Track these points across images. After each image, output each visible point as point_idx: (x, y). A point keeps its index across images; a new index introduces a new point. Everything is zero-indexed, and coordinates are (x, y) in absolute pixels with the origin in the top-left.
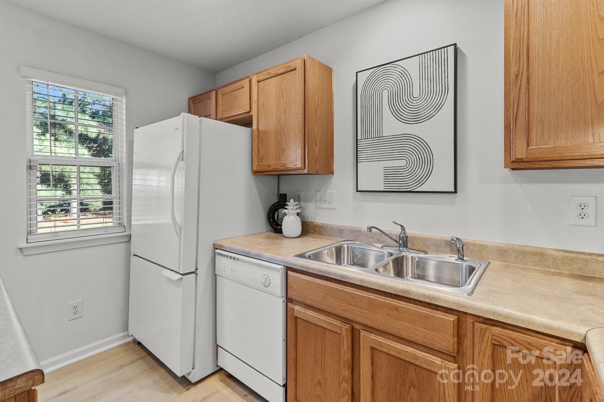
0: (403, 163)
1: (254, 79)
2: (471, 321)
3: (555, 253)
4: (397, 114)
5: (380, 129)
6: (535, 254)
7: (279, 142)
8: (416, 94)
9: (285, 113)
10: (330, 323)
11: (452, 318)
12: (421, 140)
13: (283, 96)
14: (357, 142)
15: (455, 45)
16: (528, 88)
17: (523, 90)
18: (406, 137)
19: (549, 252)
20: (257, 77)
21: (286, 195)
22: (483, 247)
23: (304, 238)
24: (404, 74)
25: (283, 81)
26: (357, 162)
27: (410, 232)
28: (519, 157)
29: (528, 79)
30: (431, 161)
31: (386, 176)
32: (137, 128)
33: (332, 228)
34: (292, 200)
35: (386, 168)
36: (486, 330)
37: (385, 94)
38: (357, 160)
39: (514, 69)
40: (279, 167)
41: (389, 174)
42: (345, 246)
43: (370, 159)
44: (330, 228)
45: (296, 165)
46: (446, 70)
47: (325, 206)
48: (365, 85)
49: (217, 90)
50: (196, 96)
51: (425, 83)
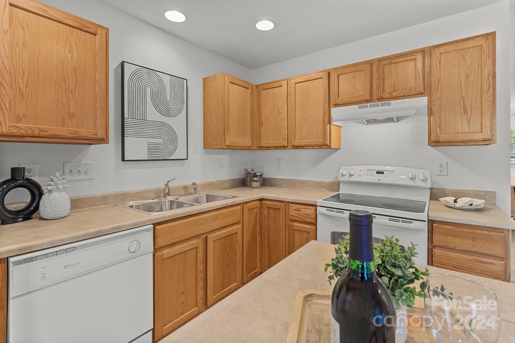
3: (217, 182)
4: (156, 106)
5: (144, 114)
8: (168, 98)
12: (171, 128)
14: (123, 119)
15: (187, 80)
17: (229, 119)
18: (164, 124)
19: (215, 182)
21: (25, 168)
26: (124, 136)
28: (228, 144)
29: (229, 115)
30: (176, 141)
31: (149, 149)
35: (149, 144)
36: (246, 206)
37: (148, 90)
38: (123, 134)
41: (151, 148)
43: (136, 135)
44: (91, 198)
45: (96, 135)
46: (183, 92)
47: (79, 177)
48: (132, 75)
51: (173, 94)
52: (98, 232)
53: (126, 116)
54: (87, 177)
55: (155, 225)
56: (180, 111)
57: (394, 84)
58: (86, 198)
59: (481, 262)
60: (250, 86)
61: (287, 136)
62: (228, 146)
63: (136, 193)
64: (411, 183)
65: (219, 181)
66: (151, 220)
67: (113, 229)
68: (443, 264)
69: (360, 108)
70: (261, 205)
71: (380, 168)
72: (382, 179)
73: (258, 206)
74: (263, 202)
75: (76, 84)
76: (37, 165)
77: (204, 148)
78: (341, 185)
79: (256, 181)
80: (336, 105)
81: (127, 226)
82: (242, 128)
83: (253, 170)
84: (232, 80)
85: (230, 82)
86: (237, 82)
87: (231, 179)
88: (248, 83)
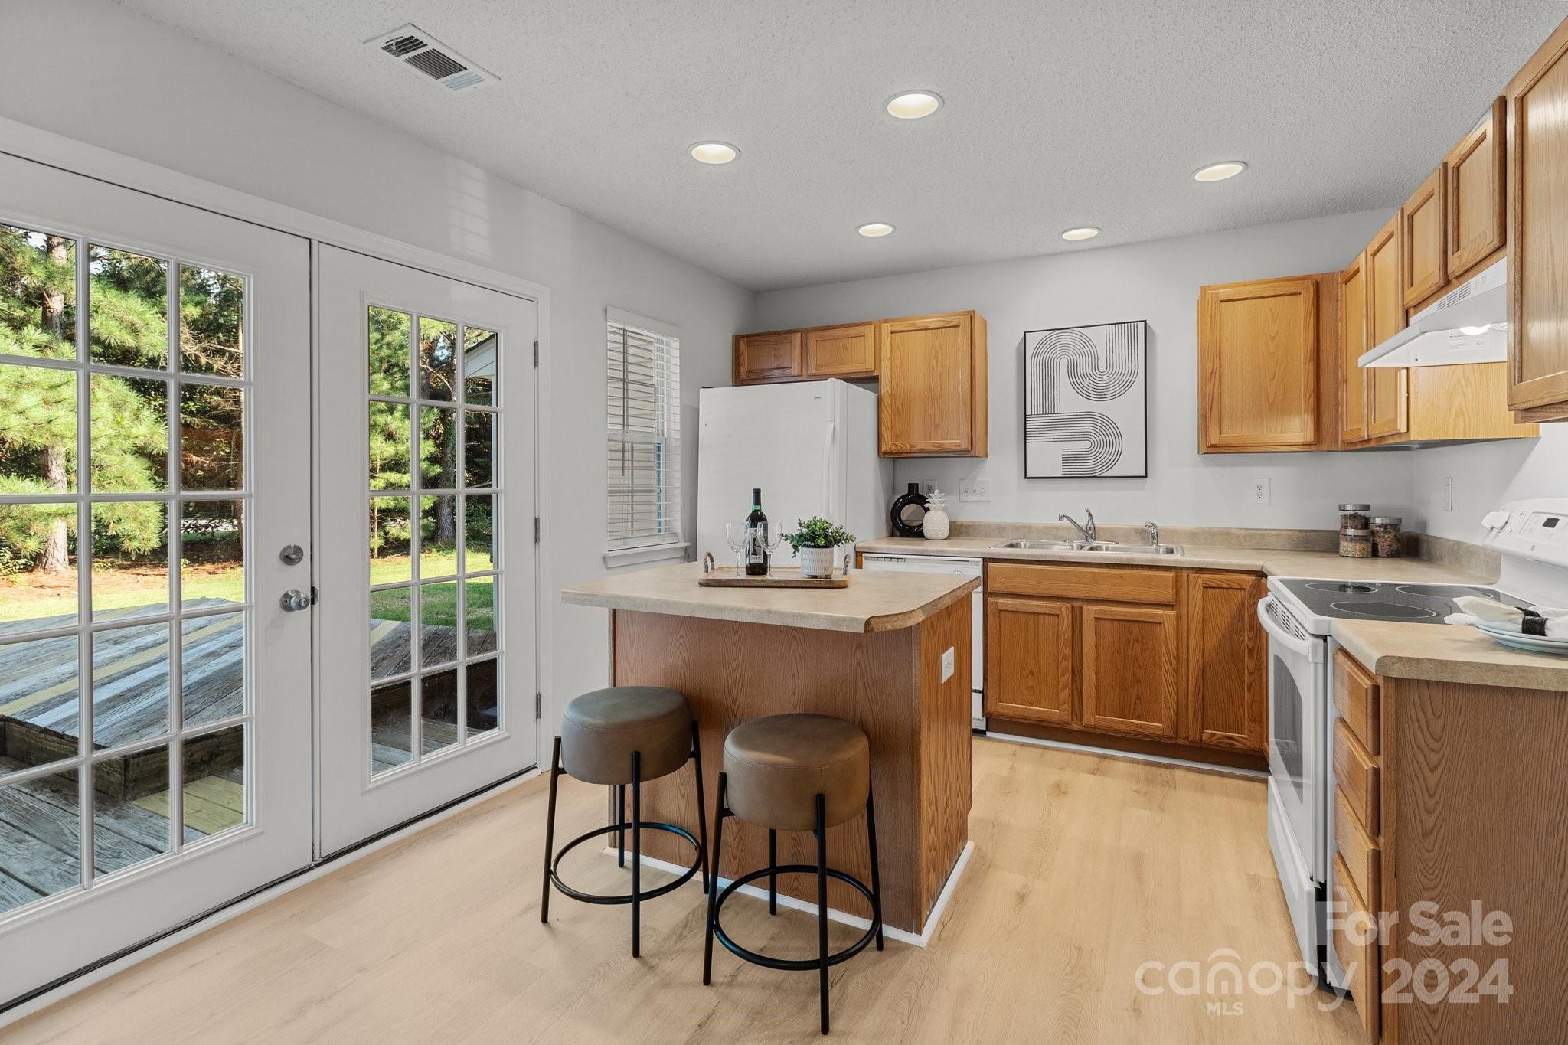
0: (1087, 445)
1: (886, 329)
2: (1186, 574)
3: (1237, 531)
4: (1076, 386)
5: (1057, 404)
6: (1221, 534)
7: (930, 415)
8: (1102, 368)
9: (940, 379)
10: (1047, 607)
11: (1171, 574)
12: (1110, 422)
13: (936, 357)
14: (1025, 418)
15: (1145, 321)
16: (1220, 385)
17: (1217, 385)
18: (1091, 415)
19: (1234, 531)
20: (891, 326)
21: (917, 485)
22: (1174, 532)
23: (953, 541)
24: (1087, 342)
25: (937, 339)
26: (1025, 443)
27: (1098, 522)
28: (1213, 442)
29: (1220, 377)
30: (1120, 444)
31: (1065, 459)
32: (704, 387)
33: (988, 526)
34: (937, 491)
35: (1065, 450)
36: (1198, 577)
37: (1064, 363)
38: (1025, 440)
39: (1209, 367)
40: (932, 448)
41: (1068, 458)
42: (1022, 543)
43: (1044, 438)
44: (985, 526)
45: (959, 446)
46: (1136, 348)
47: (974, 499)
48: (1037, 349)
49: (805, 333)
50: (754, 335)
51: (1113, 357)
53: (1028, 412)
54: (983, 499)
56: (1128, 386)
58: (979, 526)
60: (1311, 284)
65: (1247, 529)
66: (986, 554)
68: (1338, 761)
75: (941, 390)
77: (1201, 453)
80: (1414, 308)
81: (953, 552)
82: (1271, 401)
83: (1367, 508)
84: (1224, 293)
85: (1221, 301)
86: (1246, 292)
87: (1300, 531)
88: (1303, 279)
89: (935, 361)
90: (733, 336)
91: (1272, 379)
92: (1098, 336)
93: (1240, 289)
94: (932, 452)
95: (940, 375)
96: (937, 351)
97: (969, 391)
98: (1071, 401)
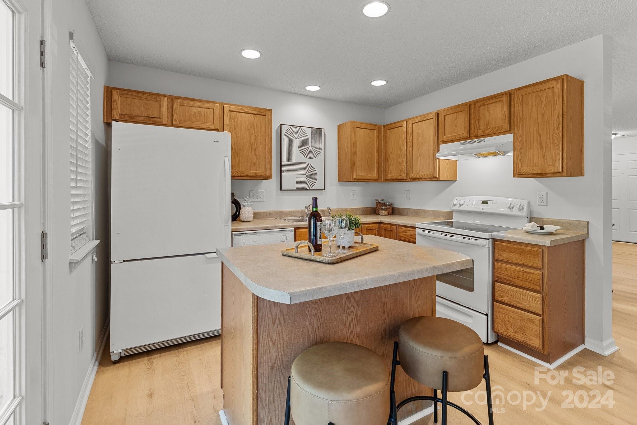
0: (305, 176)
1: (227, 108)
3: (350, 209)
4: (302, 152)
5: (294, 158)
6: (345, 210)
7: (250, 158)
8: (311, 145)
9: (256, 140)
12: (313, 168)
14: (281, 163)
15: (324, 129)
18: (308, 164)
19: (348, 209)
20: (230, 107)
22: (333, 211)
24: (305, 133)
25: (254, 119)
26: (281, 174)
30: (316, 176)
31: (297, 182)
32: (116, 120)
34: (248, 197)
35: (297, 178)
37: (297, 141)
40: (252, 175)
41: (299, 182)
43: (289, 173)
44: (264, 213)
45: (266, 174)
46: (321, 139)
47: (257, 200)
48: (286, 133)
49: (171, 98)
50: (126, 90)
51: (314, 142)
52: (266, 227)
53: (283, 160)
54: (261, 200)
55: (296, 229)
56: (319, 153)
57: (487, 123)
58: (261, 213)
59: (526, 272)
60: (377, 127)
61: (406, 170)
62: (355, 179)
63: (289, 212)
64: (509, 212)
66: (293, 225)
67: (273, 227)
68: (501, 275)
69: (461, 144)
70: (379, 227)
71: (485, 198)
72: (486, 208)
73: (377, 228)
74: (382, 225)
75: (256, 146)
76: (238, 192)
77: (339, 181)
78: (454, 214)
79: (384, 210)
80: (444, 142)
81: (280, 226)
82: (368, 164)
83: (383, 200)
84: (359, 125)
85: (357, 128)
86: (364, 126)
87: (363, 208)
88: (375, 125)
89: (253, 130)
90: (104, 86)
91: (369, 157)
92: (309, 131)
93: (361, 124)
94: (251, 177)
95: (256, 138)
96: (254, 126)
97: (270, 148)
98: (299, 158)
